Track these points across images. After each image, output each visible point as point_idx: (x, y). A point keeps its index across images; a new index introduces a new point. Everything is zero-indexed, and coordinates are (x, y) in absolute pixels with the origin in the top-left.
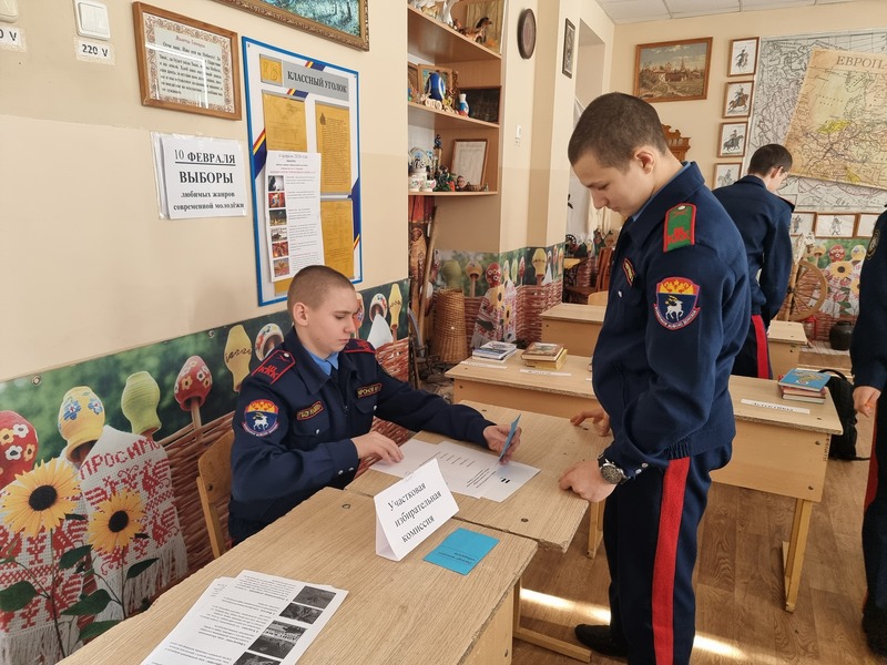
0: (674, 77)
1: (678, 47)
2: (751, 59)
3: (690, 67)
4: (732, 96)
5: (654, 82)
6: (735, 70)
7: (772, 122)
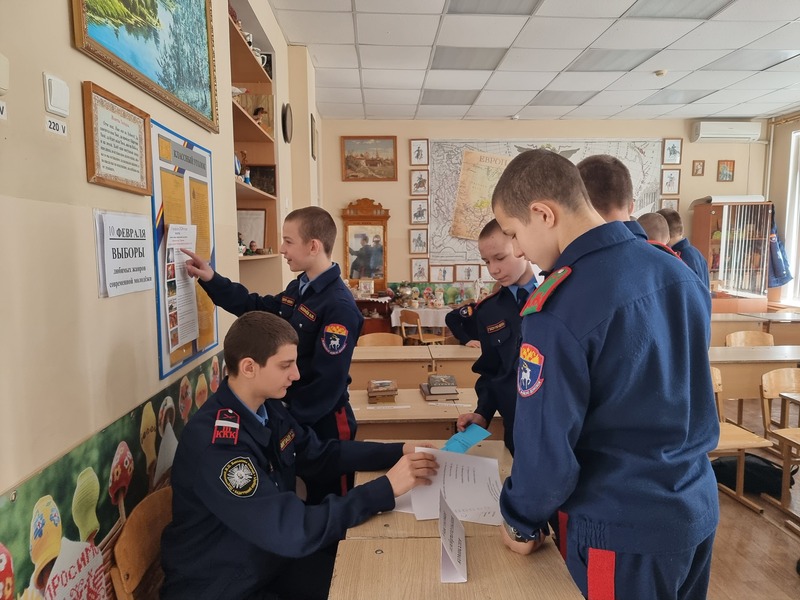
0: (373, 163)
1: (373, 140)
2: (425, 154)
3: (383, 156)
4: (415, 180)
5: (357, 166)
6: (415, 161)
7: (443, 200)
